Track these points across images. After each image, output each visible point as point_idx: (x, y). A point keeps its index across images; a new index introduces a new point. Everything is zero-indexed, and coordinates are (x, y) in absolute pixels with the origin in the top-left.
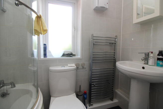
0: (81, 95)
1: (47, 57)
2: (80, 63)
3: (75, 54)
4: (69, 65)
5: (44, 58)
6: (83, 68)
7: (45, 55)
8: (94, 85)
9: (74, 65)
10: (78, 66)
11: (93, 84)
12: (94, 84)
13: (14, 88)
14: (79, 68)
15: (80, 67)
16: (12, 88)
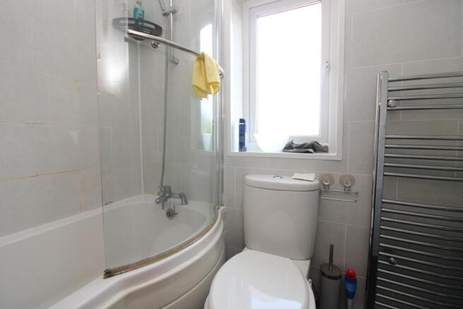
0: (335, 278)
1: (246, 150)
2: (337, 175)
3: (326, 147)
4: (296, 176)
5: (240, 151)
6: (347, 190)
7: (242, 144)
8: (390, 262)
9: (311, 177)
10: (327, 182)
11: (387, 258)
12: (391, 257)
13: (186, 206)
14: (333, 188)
15: (337, 187)
16: (182, 204)
